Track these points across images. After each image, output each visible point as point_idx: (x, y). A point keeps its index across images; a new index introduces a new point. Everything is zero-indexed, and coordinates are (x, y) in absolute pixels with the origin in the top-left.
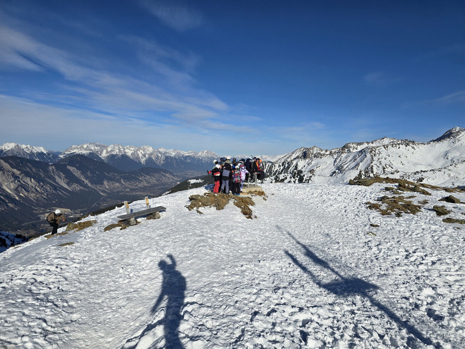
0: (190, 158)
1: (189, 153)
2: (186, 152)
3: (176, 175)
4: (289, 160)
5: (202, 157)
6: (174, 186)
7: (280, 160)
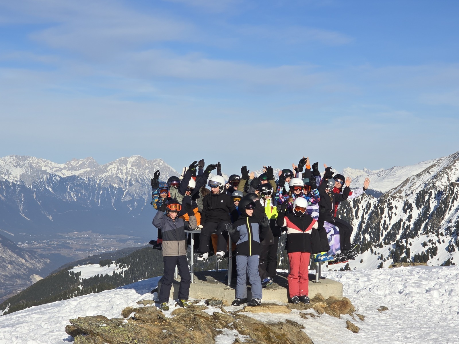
0: (77, 185)
1: (73, 168)
2: (62, 166)
3: (26, 250)
4: (442, 184)
5: (121, 180)
6: (19, 291)
7: (408, 184)
